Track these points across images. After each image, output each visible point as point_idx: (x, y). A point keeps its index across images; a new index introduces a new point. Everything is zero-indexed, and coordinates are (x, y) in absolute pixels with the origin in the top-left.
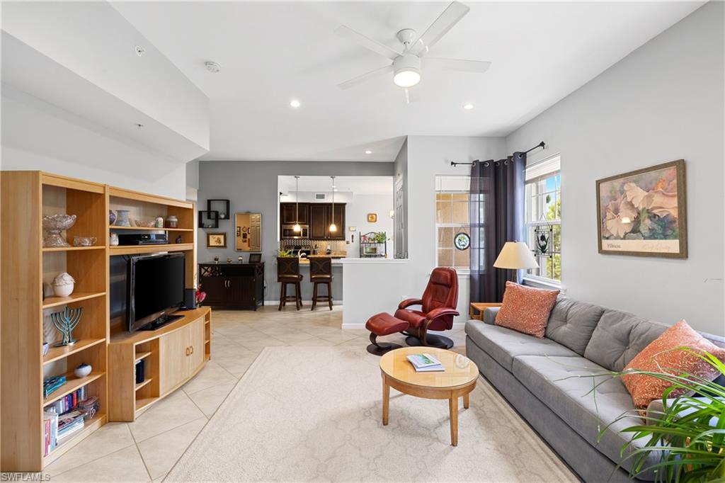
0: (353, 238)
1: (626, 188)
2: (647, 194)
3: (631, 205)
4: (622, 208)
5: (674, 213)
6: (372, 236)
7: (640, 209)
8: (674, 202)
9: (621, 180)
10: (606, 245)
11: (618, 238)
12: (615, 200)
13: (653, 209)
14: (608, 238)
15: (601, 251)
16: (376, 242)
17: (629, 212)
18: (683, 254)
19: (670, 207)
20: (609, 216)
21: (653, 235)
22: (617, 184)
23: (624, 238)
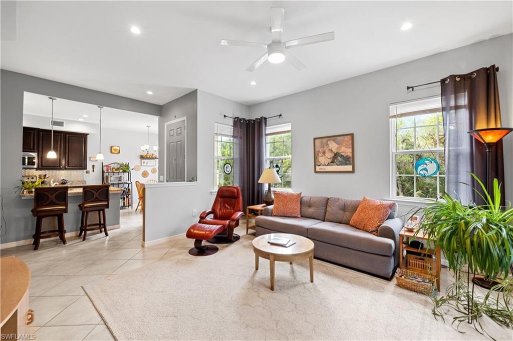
0: (93, 168)
1: (329, 143)
2: (338, 146)
3: (331, 150)
4: (327, 151)
5: (350, 155)
6: (116, 166)
7: (336, 152)
8: (350, 150)
9: (326, 139)
10: (318, 169)
11: (325, 165)
12: (323, 148)
13: (341, 153)
14: (319, 165)
15: (316, 172)
16: (121, 171)
17: (330, 154)
18: (353, 172)
19: (347, 152)
20: (320, 155)
21: (341, 164)
22: (324, 140)
23: (328, 165)
